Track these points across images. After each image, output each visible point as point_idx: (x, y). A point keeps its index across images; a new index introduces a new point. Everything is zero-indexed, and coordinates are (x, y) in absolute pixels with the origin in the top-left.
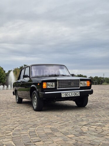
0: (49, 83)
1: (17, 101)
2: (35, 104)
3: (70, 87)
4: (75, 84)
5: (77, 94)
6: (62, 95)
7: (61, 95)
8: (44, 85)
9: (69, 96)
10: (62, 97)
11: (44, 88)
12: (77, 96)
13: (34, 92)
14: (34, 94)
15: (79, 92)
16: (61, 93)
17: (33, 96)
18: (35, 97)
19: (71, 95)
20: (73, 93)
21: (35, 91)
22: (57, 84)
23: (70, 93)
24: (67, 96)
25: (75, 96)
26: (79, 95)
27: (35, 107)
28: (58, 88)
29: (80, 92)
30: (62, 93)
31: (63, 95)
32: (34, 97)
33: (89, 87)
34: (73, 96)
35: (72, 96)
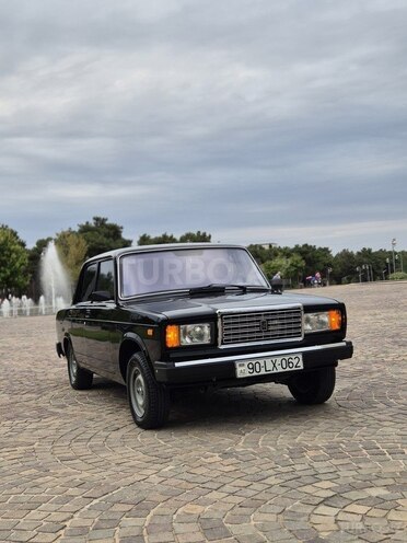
0: (190, 327)
1: (74, 379)
2: (141, 402)
3: (267, 338)
4: (286, 327)
5: (295, 362)
6: (239, 369)
7: (235, 369)
8: (172, 336)
9: (263, 372)
10: (239, 375)
11: (169, 345)
12: (294, 369)
13: (136, 360)
14: (132, 365)
15: (300, 356)
16: (232, 363)
17: (130, 371)
18: (140, 377)
19: (270, 366)
20: (279, 359)
21: (136, 356)
22: (217, 330)
23: (268, 361)
24: (255, 374)
25: (288, 369)
26: (302, 367)
27: (140, 413)
28: (223, 344)
29: (304, 354)
30: (237, 365)
31: (242, 368)
32: (135, 376)
33: (336, 331)
34: (280, 370)
35: (275, 371)
